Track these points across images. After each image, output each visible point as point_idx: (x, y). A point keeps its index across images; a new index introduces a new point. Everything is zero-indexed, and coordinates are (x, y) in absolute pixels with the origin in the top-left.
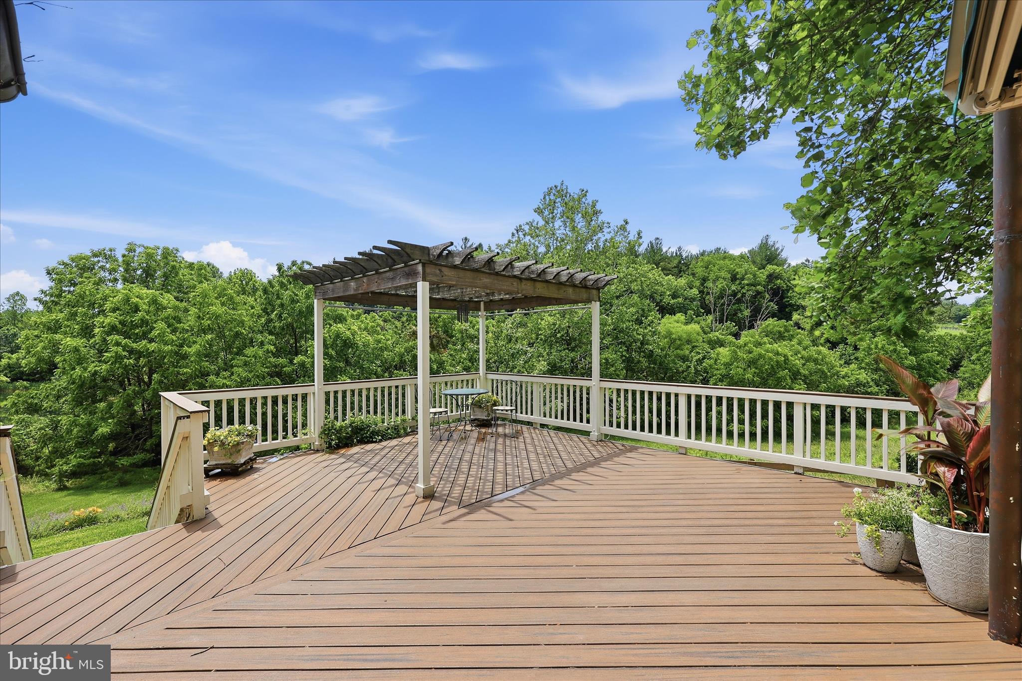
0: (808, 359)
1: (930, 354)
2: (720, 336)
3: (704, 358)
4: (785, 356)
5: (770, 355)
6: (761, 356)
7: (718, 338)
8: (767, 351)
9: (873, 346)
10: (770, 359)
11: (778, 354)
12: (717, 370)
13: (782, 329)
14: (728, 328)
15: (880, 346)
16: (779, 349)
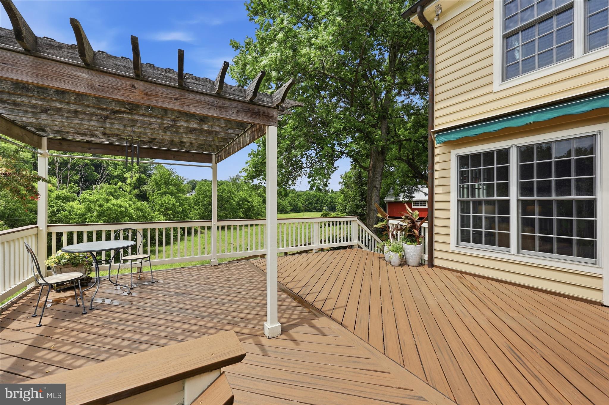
0: (138, 209)
1: (185, 206)
2: (66, 193)
3: (58, 210)
4: (125, 208)
5: (116, 208)
6: (109, 208)
7: (65, 195)
8: (114, 205)
9: (163, 202)
10: (116, 210)
11: (121, 206)
12: (72, 219)
13: (113, 191)
14: (71, 188)
15: (167, 202)
16: (122, 204)
